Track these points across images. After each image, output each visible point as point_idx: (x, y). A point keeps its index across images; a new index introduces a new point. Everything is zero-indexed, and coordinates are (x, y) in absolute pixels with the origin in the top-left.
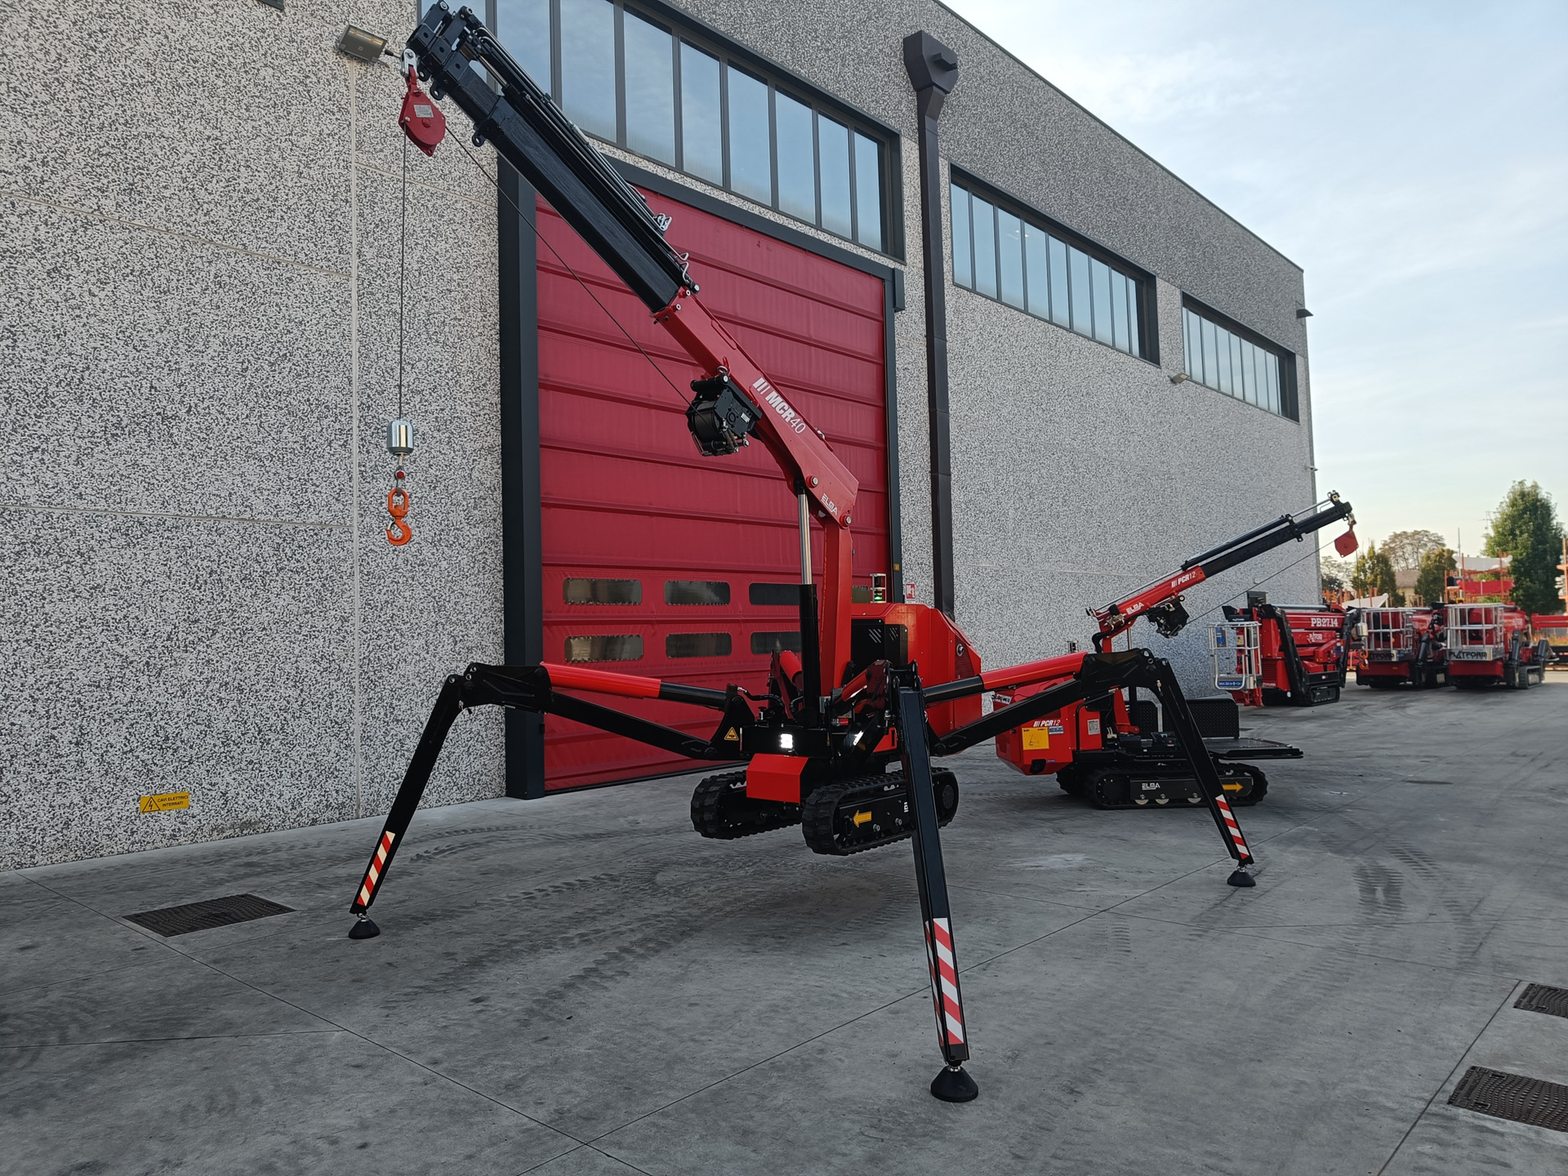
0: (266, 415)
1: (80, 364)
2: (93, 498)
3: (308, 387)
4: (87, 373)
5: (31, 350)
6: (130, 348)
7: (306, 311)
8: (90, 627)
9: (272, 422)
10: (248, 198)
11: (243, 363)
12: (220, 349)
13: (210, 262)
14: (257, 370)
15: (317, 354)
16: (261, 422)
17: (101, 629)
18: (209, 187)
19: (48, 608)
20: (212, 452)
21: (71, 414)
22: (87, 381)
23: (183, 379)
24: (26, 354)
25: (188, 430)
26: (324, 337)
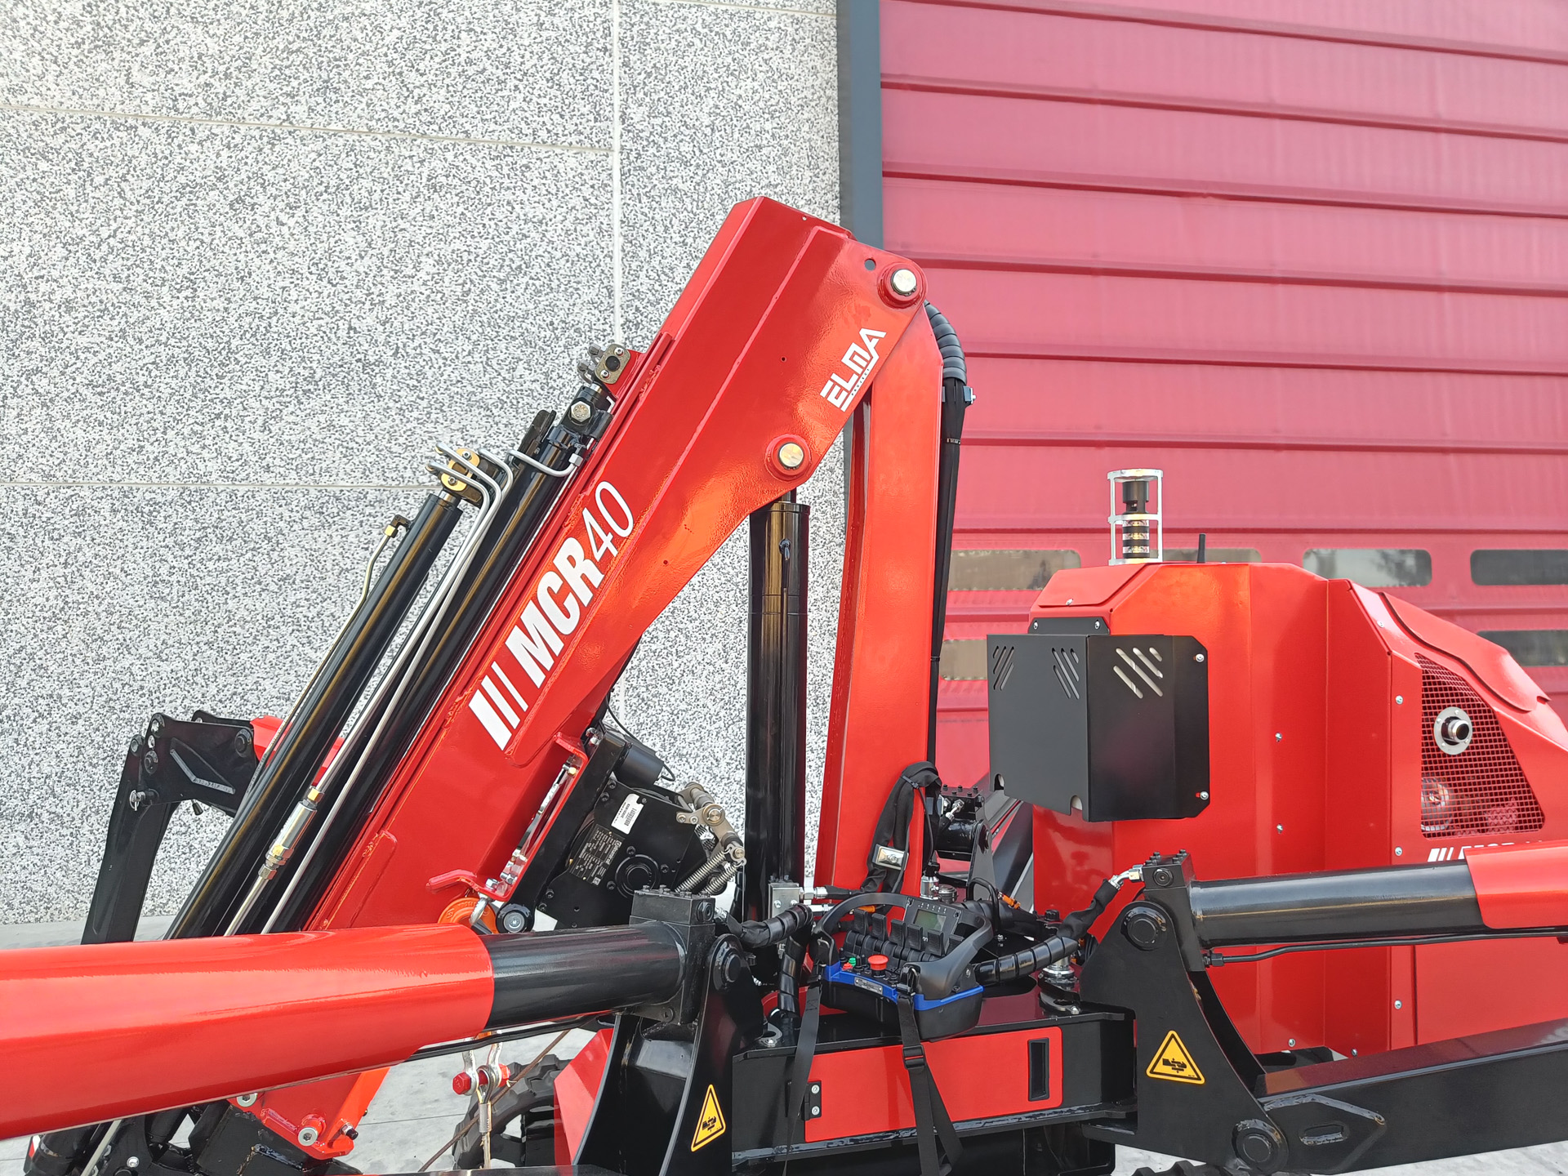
0: (494, 349)
1: (267, 310)
2: (282, 470)
3: (551, 307)
4: (275, 319)
5: (212, 299)
6: (325, 281)
7: (548, 205)
8: (278, 627)
9: (502, 357)
10: (471, 71)
11: (463, 285)
12: (435, 270)
13: (422, 162)
14: (482, 292)
15: (563, 261)
16: (488, 359)
17: (291, 629)
18: (422, 67)
19: (231, 605)
20: (424, 403)
21: (257, 370)
22: (274, 329)
23: (389, 313)
24: (207, 305)
25: (394, 377)
26: (574, 236)
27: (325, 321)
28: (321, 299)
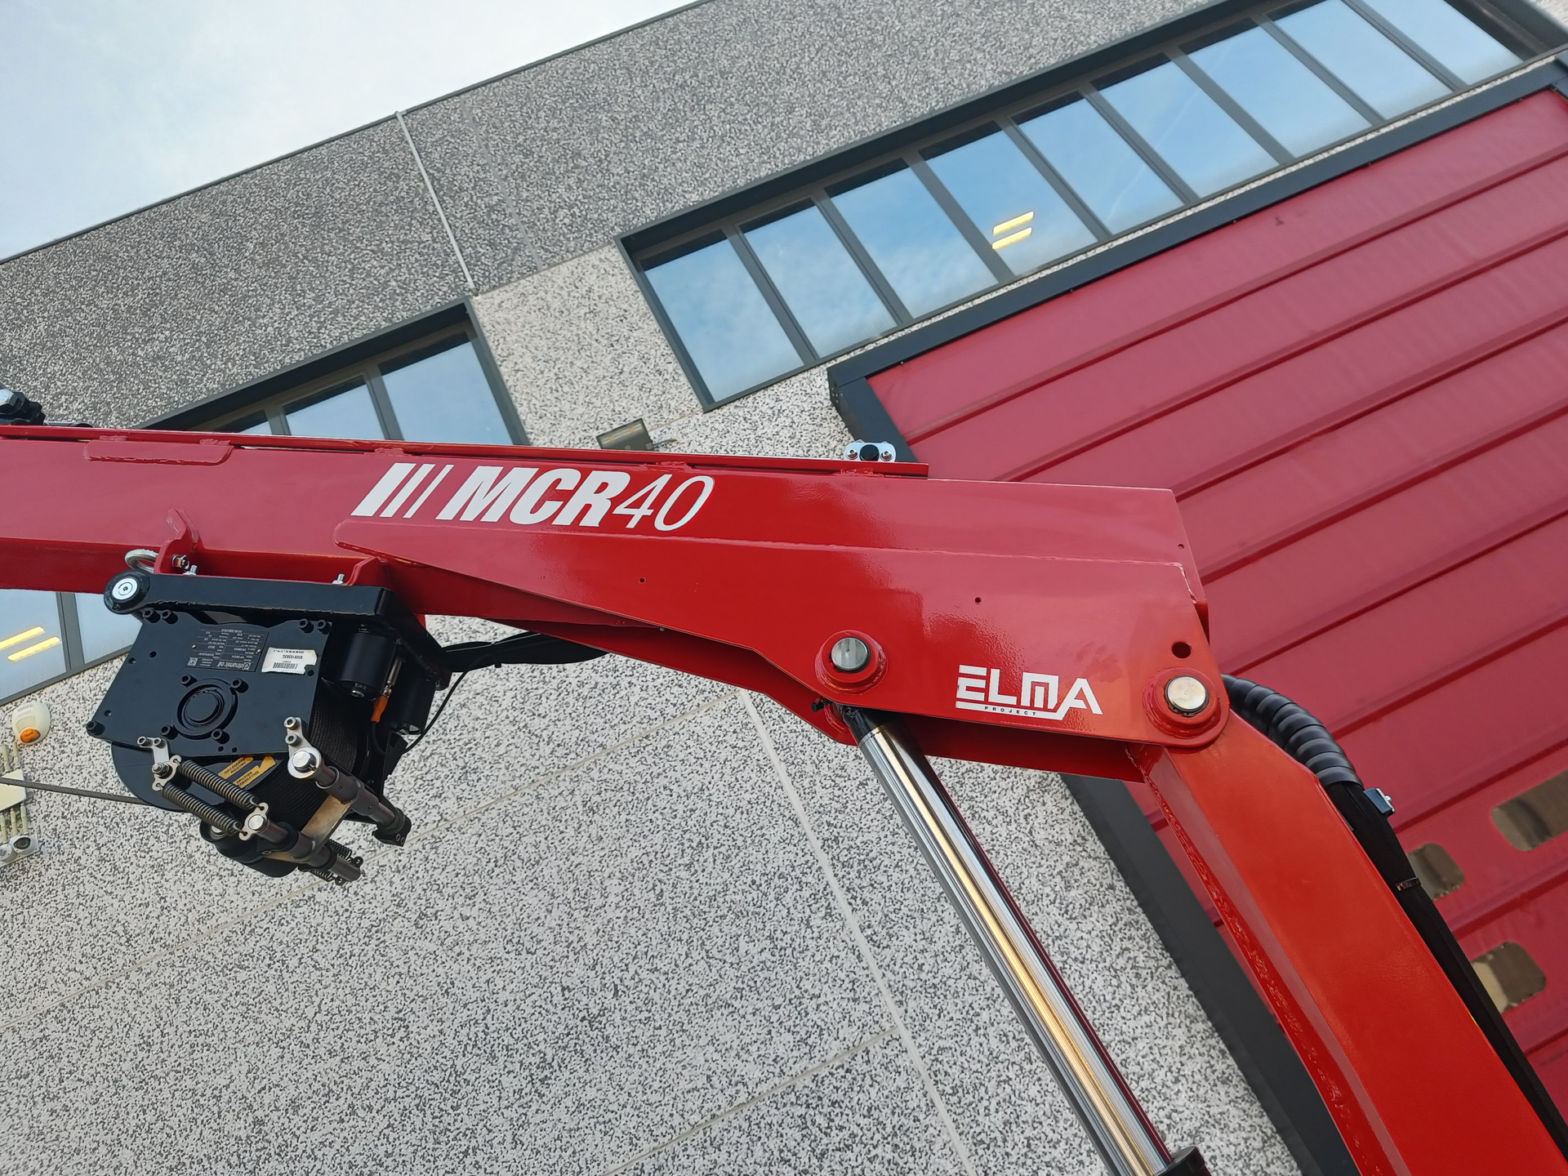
0: (709, 938)
1: (480, 1012)
3: (746, 866)
4: (489, 1017)
5: (425, 1028)
6: (524, 952)
7: (701, 771)
9: (720, 942)
11: (654, 889)
12: (622, 888)
13: (572, 793)
14: (674, 886)
15: (738, 815)
16: (707, 952)
18: (542, 711)
20: (664, 1032)
21: (489, 1081)
22: (492, 1028)
23: (595, 954)
24: (422, 1036)
25: (624, 1019)
26: (738, 786)
27: (537, 994)
28: (526, 974)
